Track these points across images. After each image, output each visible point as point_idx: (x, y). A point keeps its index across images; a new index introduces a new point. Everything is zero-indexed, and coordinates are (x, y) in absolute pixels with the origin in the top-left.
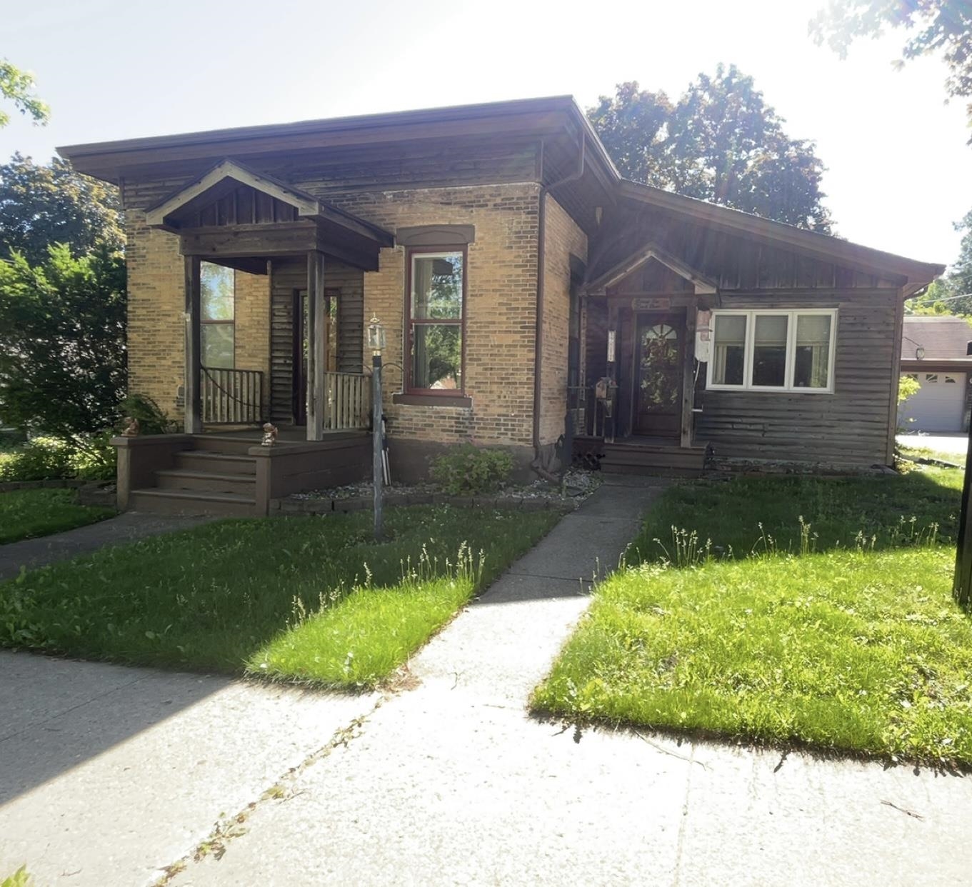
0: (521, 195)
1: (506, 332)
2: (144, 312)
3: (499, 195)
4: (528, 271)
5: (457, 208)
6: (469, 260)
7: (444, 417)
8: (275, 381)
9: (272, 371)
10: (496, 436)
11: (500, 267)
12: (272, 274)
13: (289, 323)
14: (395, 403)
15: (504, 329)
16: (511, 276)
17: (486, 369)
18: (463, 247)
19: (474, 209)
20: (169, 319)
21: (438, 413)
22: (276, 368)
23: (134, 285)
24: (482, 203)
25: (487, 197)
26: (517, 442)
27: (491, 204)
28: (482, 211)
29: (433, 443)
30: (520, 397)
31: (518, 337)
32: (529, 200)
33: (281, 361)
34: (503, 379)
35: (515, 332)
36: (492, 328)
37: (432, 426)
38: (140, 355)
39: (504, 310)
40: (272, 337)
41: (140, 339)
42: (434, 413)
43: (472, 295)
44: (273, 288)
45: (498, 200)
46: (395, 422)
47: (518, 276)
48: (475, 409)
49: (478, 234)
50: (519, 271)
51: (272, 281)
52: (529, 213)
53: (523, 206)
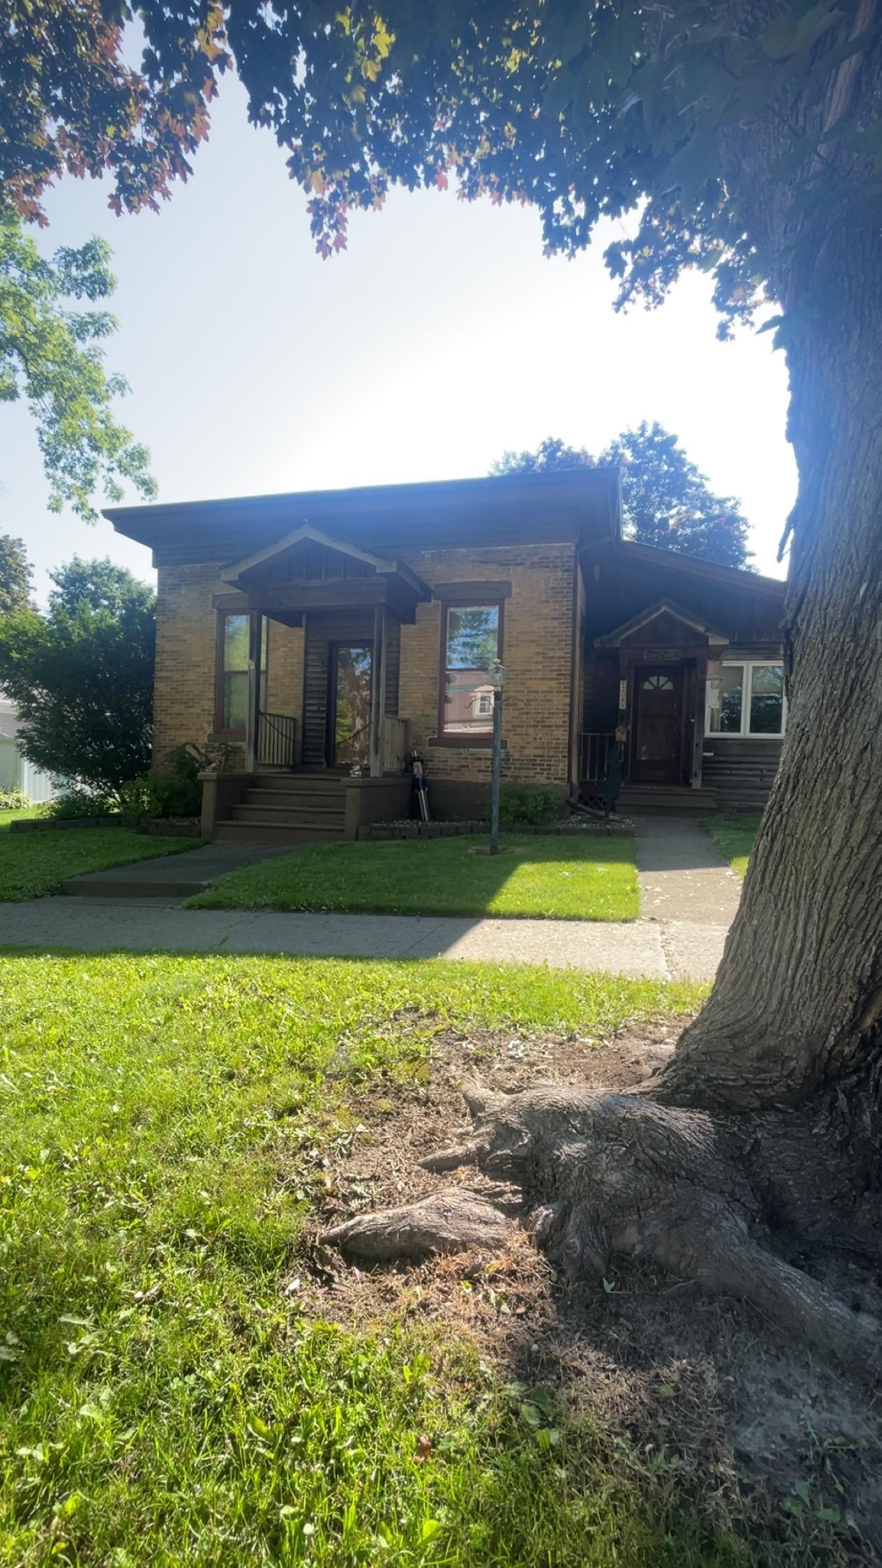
0: (558, 554)
1: (542, 679)
2: (174, 663)
3: (536, 555)
4: (564, 623)
5: (494, 567)
6: (506, 613)
7: (480, 759)
8: (307, 727)
9: (304, 717)
10: (532, 774)
11: (537, 620)
12: (307, 628)
13: (323, 672)
14: (430, 745)
15: (540, 676)
16: (547, 628)
17: (523, 714)
18: (500, 602)
19: (511, 567)
20: (201, 670)
21: (474, 754)
22: (308, 714)
23: (163, 637)
24: (519, 561)
25: (525, 556)
26: (552, 781)
27: (528, 563)
28: (520, 569)
29: (468, 783)
30: (556, 739)
31: (554, 683)
32: (566, 559)
33: (315, 708)
34: (538, 722)
35: (551, 679)
36: (528, 675)
37: (468, 767)
38: (168, 703)
39: (540, 659)
40: (305, 686)
41: (168, 689)
42: (470, 754)
43: (509, 646)
44: (307, 640)
45: (535, 559)
46: (430, 763)
47: (555, 627)
48: (511, 751)
49: (515, 590)
50: (556, 623)
51: (307, 634)
52: (565, 571)
53: (559, 564)
